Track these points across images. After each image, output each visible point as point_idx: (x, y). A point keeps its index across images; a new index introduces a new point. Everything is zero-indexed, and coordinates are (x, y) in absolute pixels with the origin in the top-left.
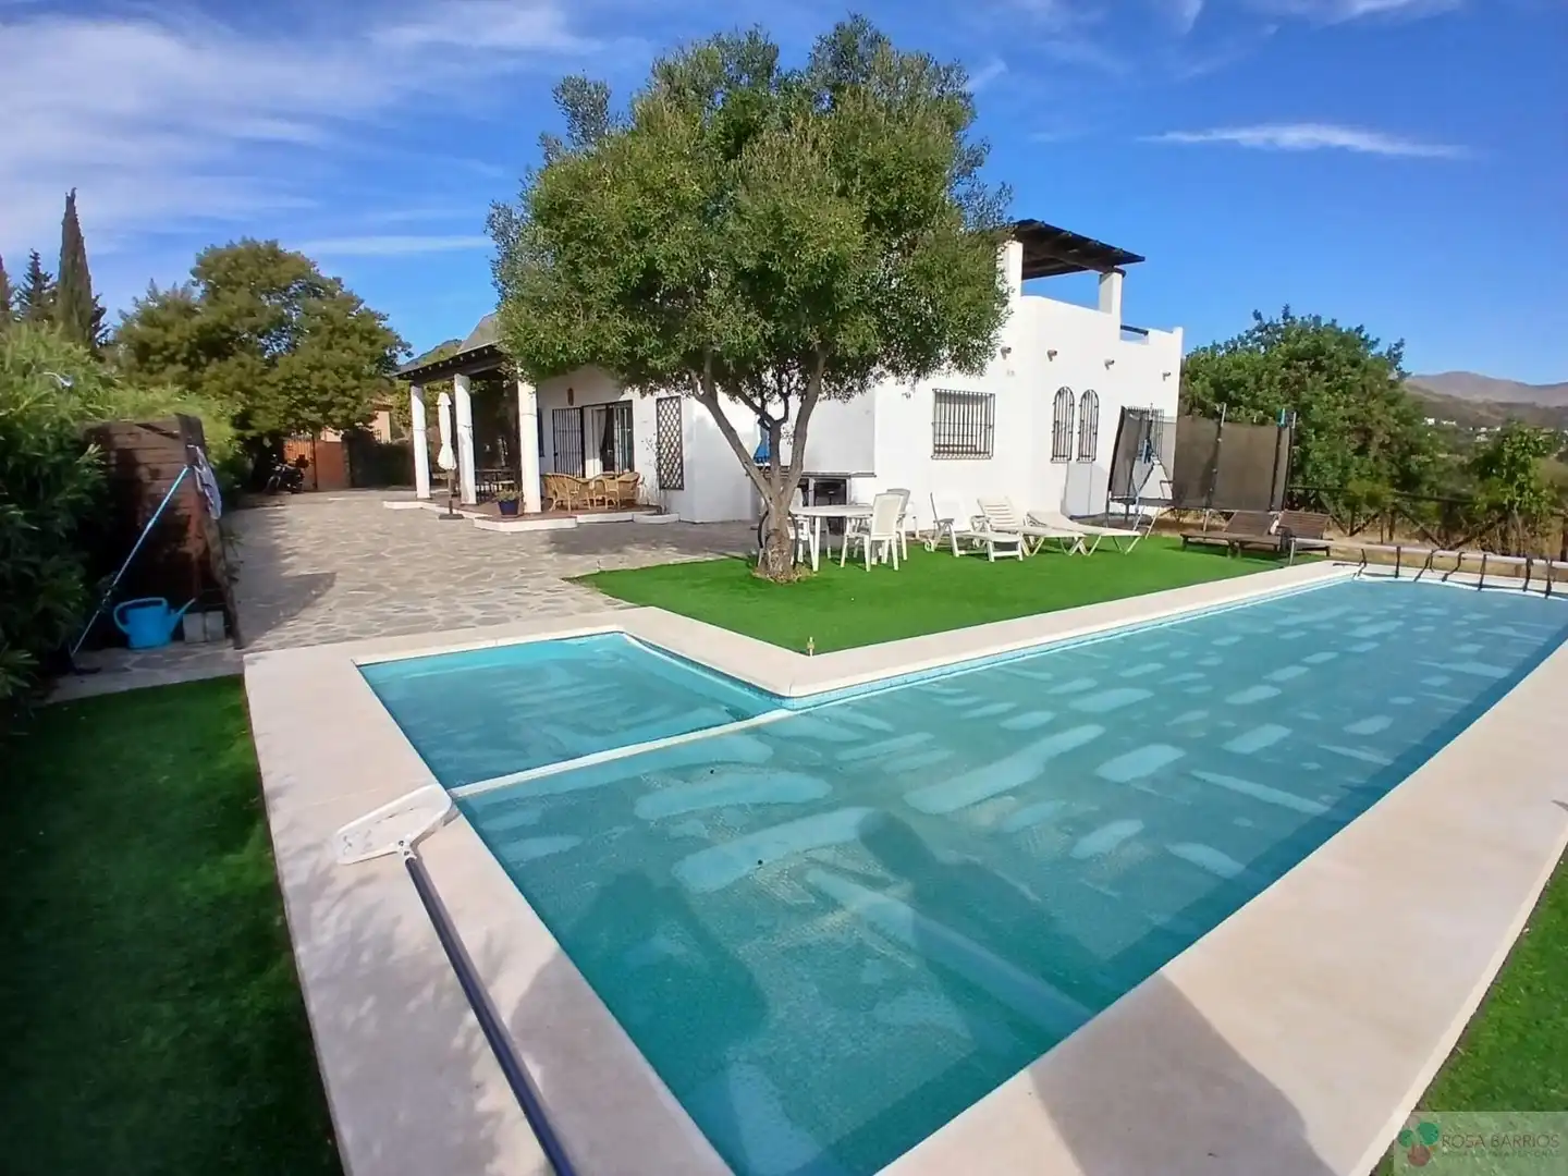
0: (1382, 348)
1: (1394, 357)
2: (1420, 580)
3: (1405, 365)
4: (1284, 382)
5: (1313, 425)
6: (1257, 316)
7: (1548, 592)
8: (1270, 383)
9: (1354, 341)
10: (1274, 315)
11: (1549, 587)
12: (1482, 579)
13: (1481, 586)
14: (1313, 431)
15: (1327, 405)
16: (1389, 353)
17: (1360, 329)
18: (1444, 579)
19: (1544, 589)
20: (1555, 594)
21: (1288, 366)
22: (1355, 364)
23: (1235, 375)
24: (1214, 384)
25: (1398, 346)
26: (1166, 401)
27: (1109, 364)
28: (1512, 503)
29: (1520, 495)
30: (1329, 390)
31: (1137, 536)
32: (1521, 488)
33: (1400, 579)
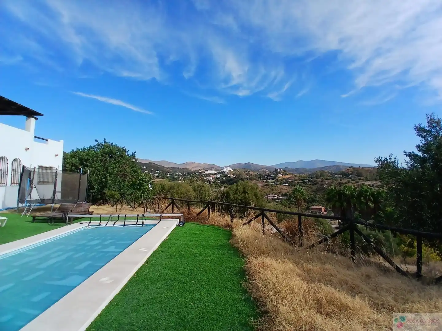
0: (130, 153)
1: (133, 156)
2: (107, 226)
3: (136, 157)
4: (101, 160)
5: (109, 173)
6: (96, 141)
7: (143, 224)
8: (97, 160)
9: (123, 151)
10: (101, 141)
11: (143, 223)
12: (125, 223)
13: (124, 225)
14: (108, 175)
15: (114, 168)
16: (132, 154)
17: (124, 147)
18: (114, 224)
19: (142, 224)
20: (145, 225)
21: (102, 156)
22: (122, 157)
23: (86, 157)
24: (81, 159)
25: (135, 152)
27: (27, 149)
28: (141, 196)
29: (143, 194)
30: (114, 163)
31: (6, 219)
32: (144, 191)
33: (101, 226)
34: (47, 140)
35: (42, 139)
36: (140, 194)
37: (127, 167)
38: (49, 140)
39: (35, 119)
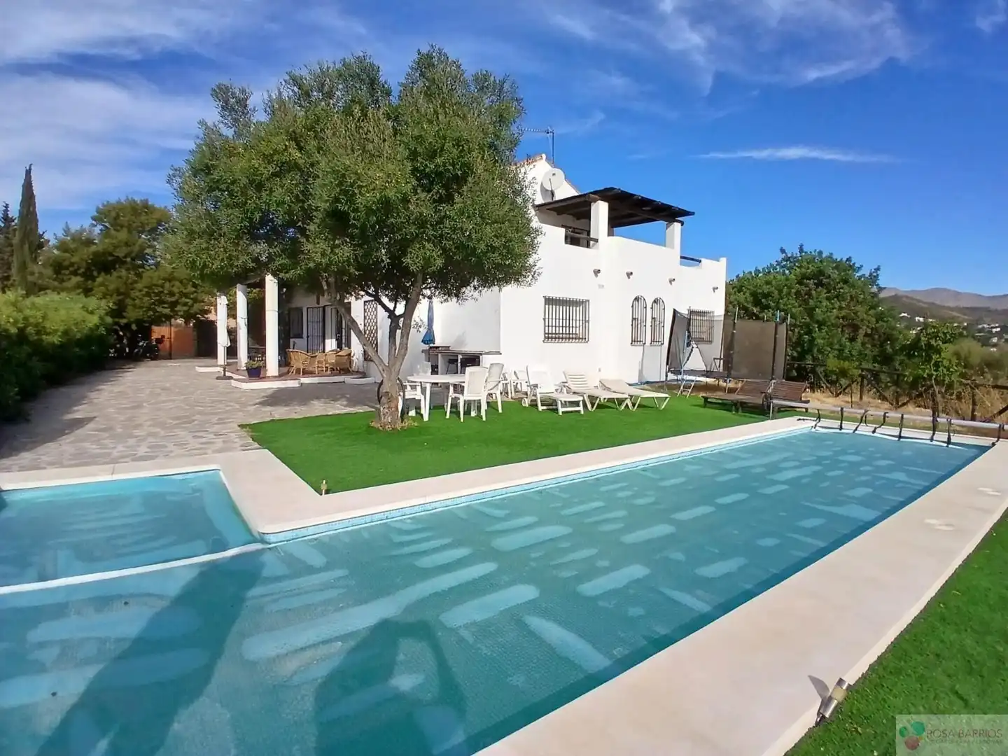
0: (866, 272)
1: (873, 278)
2: (856, 432)
3: (882, 282)
4: (798, 293)
5: (818, 322)
6: (783, 251)
7: (949, 442)
8: (789, 294)
9: (846, 267)
10: (793, 251)
11: (949, 438)
12: (900, 432)
13: (900, 437)
14: (816, 326)
15: (827, 310)
16: (871, 274)
17: (849, 259)
18: (875, 432)
19: (946, 440)
20: (954, 444)
21: (800, 283)
22: (846, 282)
23: (766, 289)
24: (754, 294)
25: (878, 269)
26: (717, 306)
27: (671, 281)
28: (930, 376)
29: (936, 371)
30: (828, 299)
31: (667, 398)
32: (937, 365)
33: (843, 431)
34: (700, 261)
35: (692, 259)
36: (927, 371)
37: (859, 308)
38: (703, 260)
39: (680, 224)
